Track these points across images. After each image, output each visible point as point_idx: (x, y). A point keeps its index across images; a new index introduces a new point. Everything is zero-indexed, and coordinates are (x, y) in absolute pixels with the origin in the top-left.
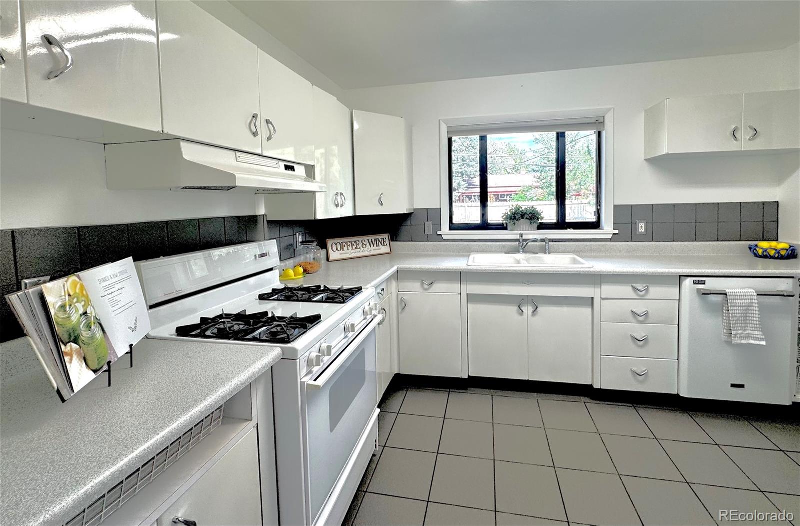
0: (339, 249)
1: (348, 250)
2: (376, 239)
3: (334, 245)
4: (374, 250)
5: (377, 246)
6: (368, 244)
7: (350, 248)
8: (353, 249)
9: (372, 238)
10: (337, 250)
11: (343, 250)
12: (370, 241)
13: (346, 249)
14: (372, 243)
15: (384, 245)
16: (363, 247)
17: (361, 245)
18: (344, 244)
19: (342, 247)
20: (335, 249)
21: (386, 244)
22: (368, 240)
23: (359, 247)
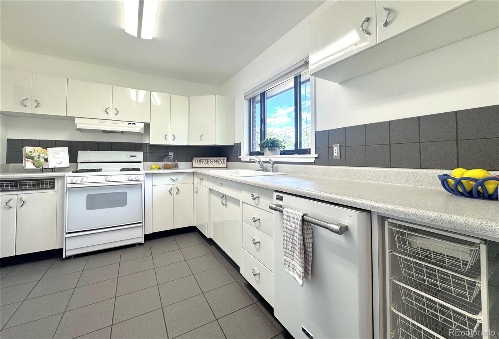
0: (198, 162)
1: (203, 163)
2: (219, 160)
3: (196, 160)
4: (217, 165)
5: (219, 163)
6: (214, 161)
7: (204, 163)
8: (205, 163)
9: (217, 159)
10: (197, 162)
11: (200, 163)
12: (215, 160)
13: (201, 162)
14: (216, 161)
15: (223, 163)
16: (211, 163)
17: (210, 161)
18: (201, 160)
19: (200, 161)
20: (196, 162)
21: (224, 163)
22: (214, 160)
23: (208, 163)
